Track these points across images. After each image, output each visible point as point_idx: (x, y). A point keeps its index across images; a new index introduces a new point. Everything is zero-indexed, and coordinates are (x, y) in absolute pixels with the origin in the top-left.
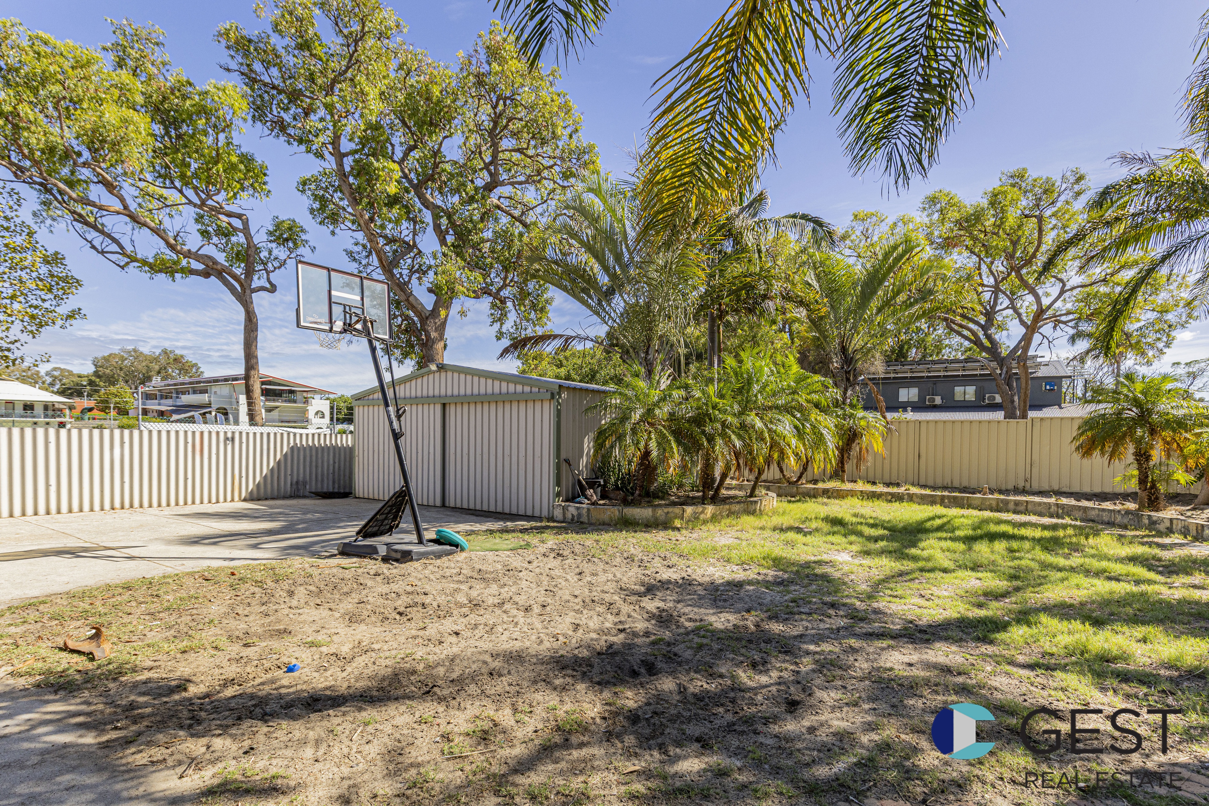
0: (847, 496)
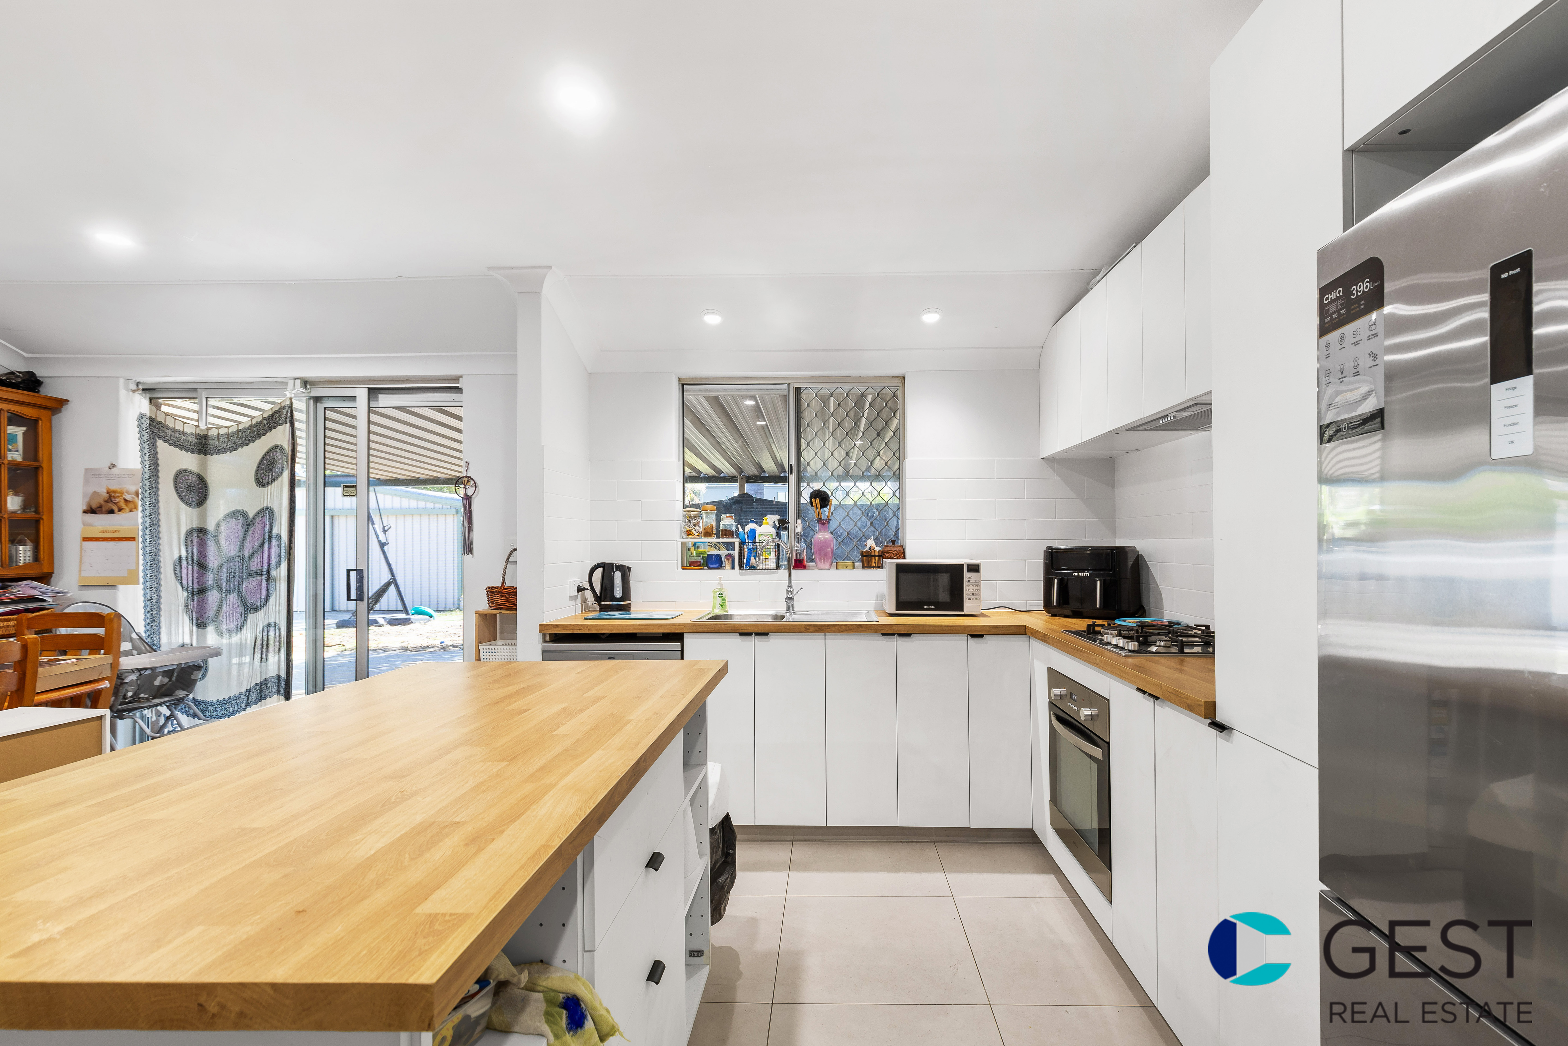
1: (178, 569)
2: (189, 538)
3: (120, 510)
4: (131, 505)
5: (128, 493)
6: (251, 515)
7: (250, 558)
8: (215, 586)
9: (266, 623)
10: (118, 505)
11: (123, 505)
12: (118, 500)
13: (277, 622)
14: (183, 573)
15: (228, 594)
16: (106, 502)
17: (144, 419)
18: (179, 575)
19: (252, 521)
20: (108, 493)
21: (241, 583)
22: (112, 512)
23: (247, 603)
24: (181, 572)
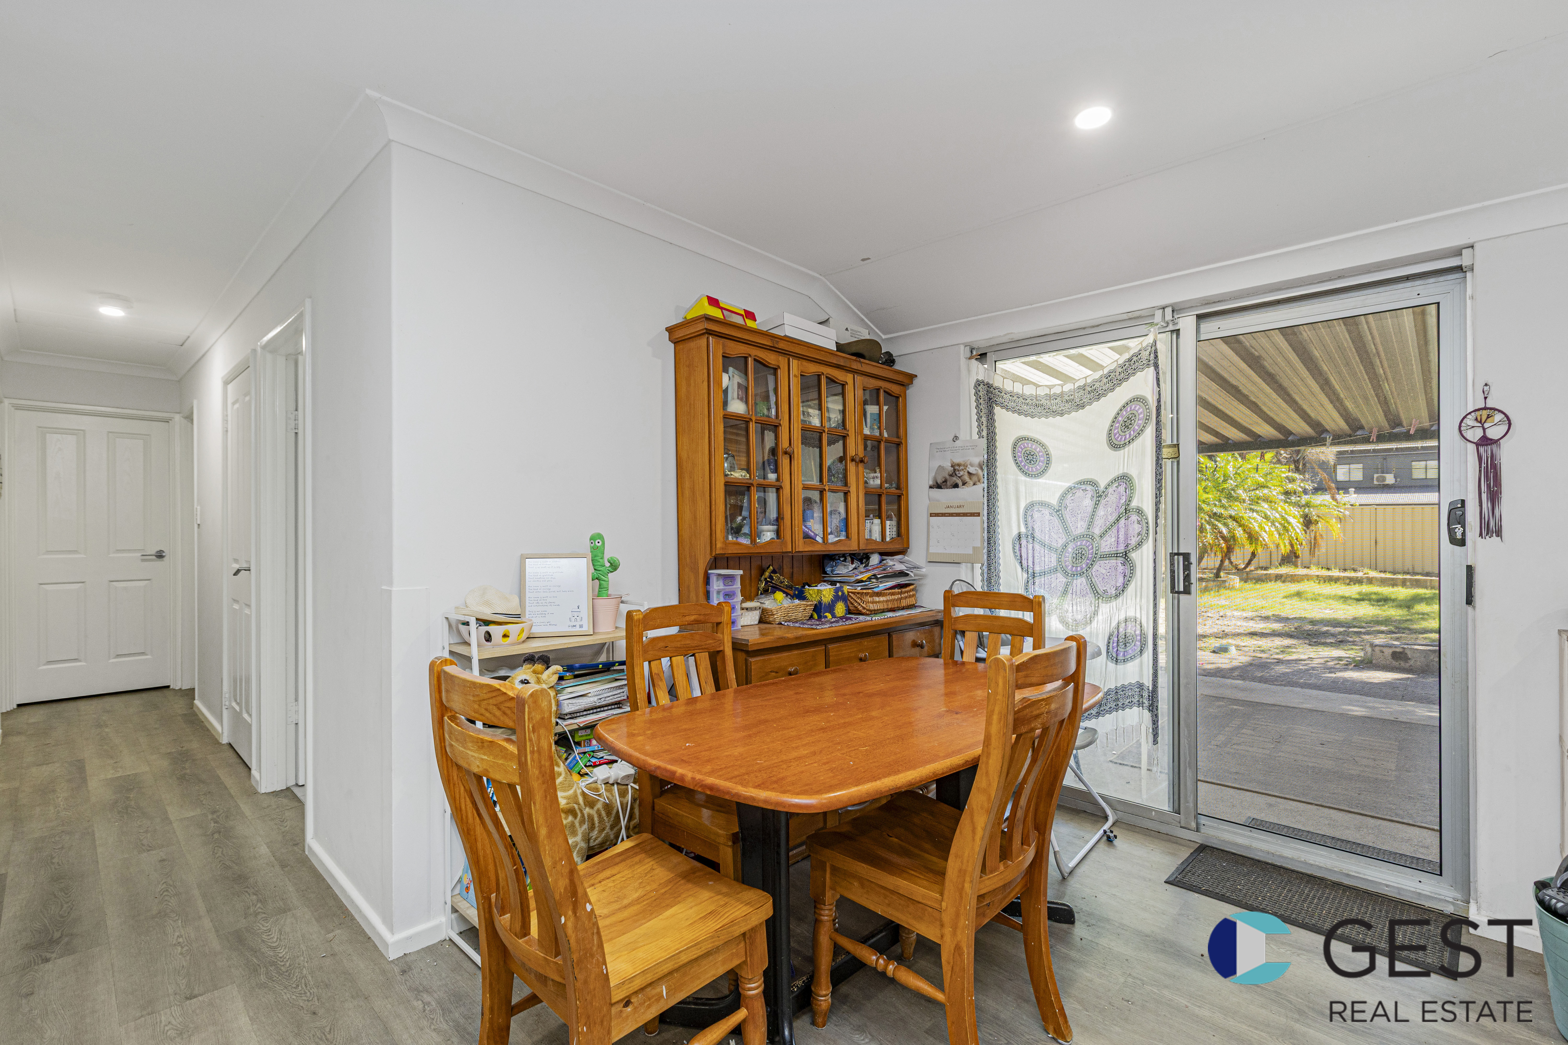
0: (1303, 580)
1: (1017, 548)
2: (1029, 513)
3: (964, 484)
4: (975, 478)
5: (972, 465)
6: (1102, 485)
7: (1101, 536)
8: (1059, 569)
9: (1122, 617)
10: (962, 478)
11: (966, 478)
12: (962, 473)
13: (1138, 616)
14: (1022, 552)
15: (1075, 578)
16: (951, 475)
17: (982, 385)
18: (1018, 554)
19: (1104, 492)
20: (952, 466)
21: (1090, 566)
22: (956, 486)
23: (1098, 589)
24: (1020, 550)
